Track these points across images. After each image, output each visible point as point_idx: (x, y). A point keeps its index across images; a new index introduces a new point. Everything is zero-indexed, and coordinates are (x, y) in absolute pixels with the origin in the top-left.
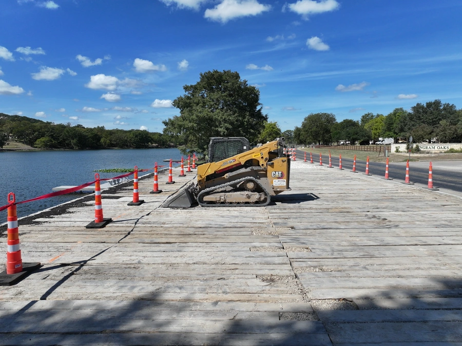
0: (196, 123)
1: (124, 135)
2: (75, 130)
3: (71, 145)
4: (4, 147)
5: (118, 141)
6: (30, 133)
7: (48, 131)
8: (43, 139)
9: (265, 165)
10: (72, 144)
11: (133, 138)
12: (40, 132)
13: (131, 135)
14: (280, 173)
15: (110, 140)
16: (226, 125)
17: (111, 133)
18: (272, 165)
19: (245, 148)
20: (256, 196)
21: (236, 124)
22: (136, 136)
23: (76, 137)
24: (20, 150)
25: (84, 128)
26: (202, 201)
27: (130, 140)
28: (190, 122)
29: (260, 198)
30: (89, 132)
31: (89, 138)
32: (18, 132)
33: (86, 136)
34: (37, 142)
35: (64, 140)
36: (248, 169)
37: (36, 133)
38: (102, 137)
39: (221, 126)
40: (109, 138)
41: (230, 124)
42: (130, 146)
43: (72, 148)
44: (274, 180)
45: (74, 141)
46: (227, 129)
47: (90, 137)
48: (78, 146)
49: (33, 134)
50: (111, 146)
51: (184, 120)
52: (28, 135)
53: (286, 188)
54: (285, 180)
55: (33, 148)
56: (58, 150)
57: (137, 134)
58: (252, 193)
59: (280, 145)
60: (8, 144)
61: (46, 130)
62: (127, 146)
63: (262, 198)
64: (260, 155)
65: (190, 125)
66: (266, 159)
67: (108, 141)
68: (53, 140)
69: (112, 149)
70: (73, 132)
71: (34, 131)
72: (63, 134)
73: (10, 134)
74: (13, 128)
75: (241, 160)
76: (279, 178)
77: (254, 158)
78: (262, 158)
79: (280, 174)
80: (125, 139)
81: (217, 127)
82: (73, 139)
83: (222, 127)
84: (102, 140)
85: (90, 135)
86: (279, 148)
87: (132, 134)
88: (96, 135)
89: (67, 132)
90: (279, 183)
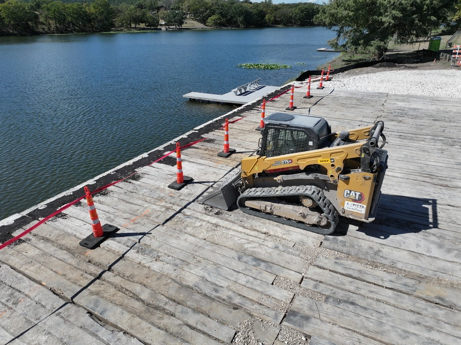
0: (352, 11)
1: (289, 10)
2: (241, 6)
3: (237, 22)
4: (184, 26)
5: (282, 17)
6: (203, 11)
7: (218, 9)
8: (213, 17)
9: (336, 178)
10: (239, 22)
11: (298, 13)
12: (211, 10)
13: (297, 11)
14: (358, 194)
15: (275, 17)
16: (394, 12)
17: (277, 8)
18: (347, 180)
19: (311, 143)
20: (314, 218)
21: (410, 10)
22: (302, 12)
23: (242, 14)
24: (195, 28)
25: (251, 3)
26: (242, 206)
27: (295, 16)
28: (346, 9)
29: (319, 222)
30: (255, 8)
31: (254, 15)
32: (194, 10)
33: (252, 13)
34: (208, 20)
35: (232, 17)
36: (311, 177)
37: (208, 11)
38: (267, 14)
39: (386, 14)
40: (273, 15)
41: (400, 11)
42: (295, 23)
43: (238, 26)
44: (346, 202)
45: (240, 19)
46: (394, 18)
47: (256, 14)
48: (244, 24)
49: (206, 12)
50: (275, 24)
51: (338, 6)
52: (202, 13)
53: (364, 217)
54: (365, 206)
55: (206, 27)
56: (226, 28)
57: (303, 9)
58: (310, 212)
59: (365, 152)
60: (186, 23)
61: (217, 7)
62: (291, 23)
63: (324, 223)
64: (329, 162)
65: (345, 13)
66: (339, 169)
67: (273, 18)
68: (222, 18)
69: (276, 27)
70: (241, 8)
71: (207, 9)
72: (231, 11)
73: (189, 12)
74: (190, 6)
75: (299, 162)
76: (355, 201)
77: (319, 163)
78: (333, 165)
79: (357, 196)
80: (290, 15)
81: (381, 14)
82: (240, 17)
83: (387, 16)
84: (267, 17)
85: (255, 11)
86: (363, 156)
87: (298, 9)
88: (261, 12)
89: (235, 8)
90: (354, 207)
